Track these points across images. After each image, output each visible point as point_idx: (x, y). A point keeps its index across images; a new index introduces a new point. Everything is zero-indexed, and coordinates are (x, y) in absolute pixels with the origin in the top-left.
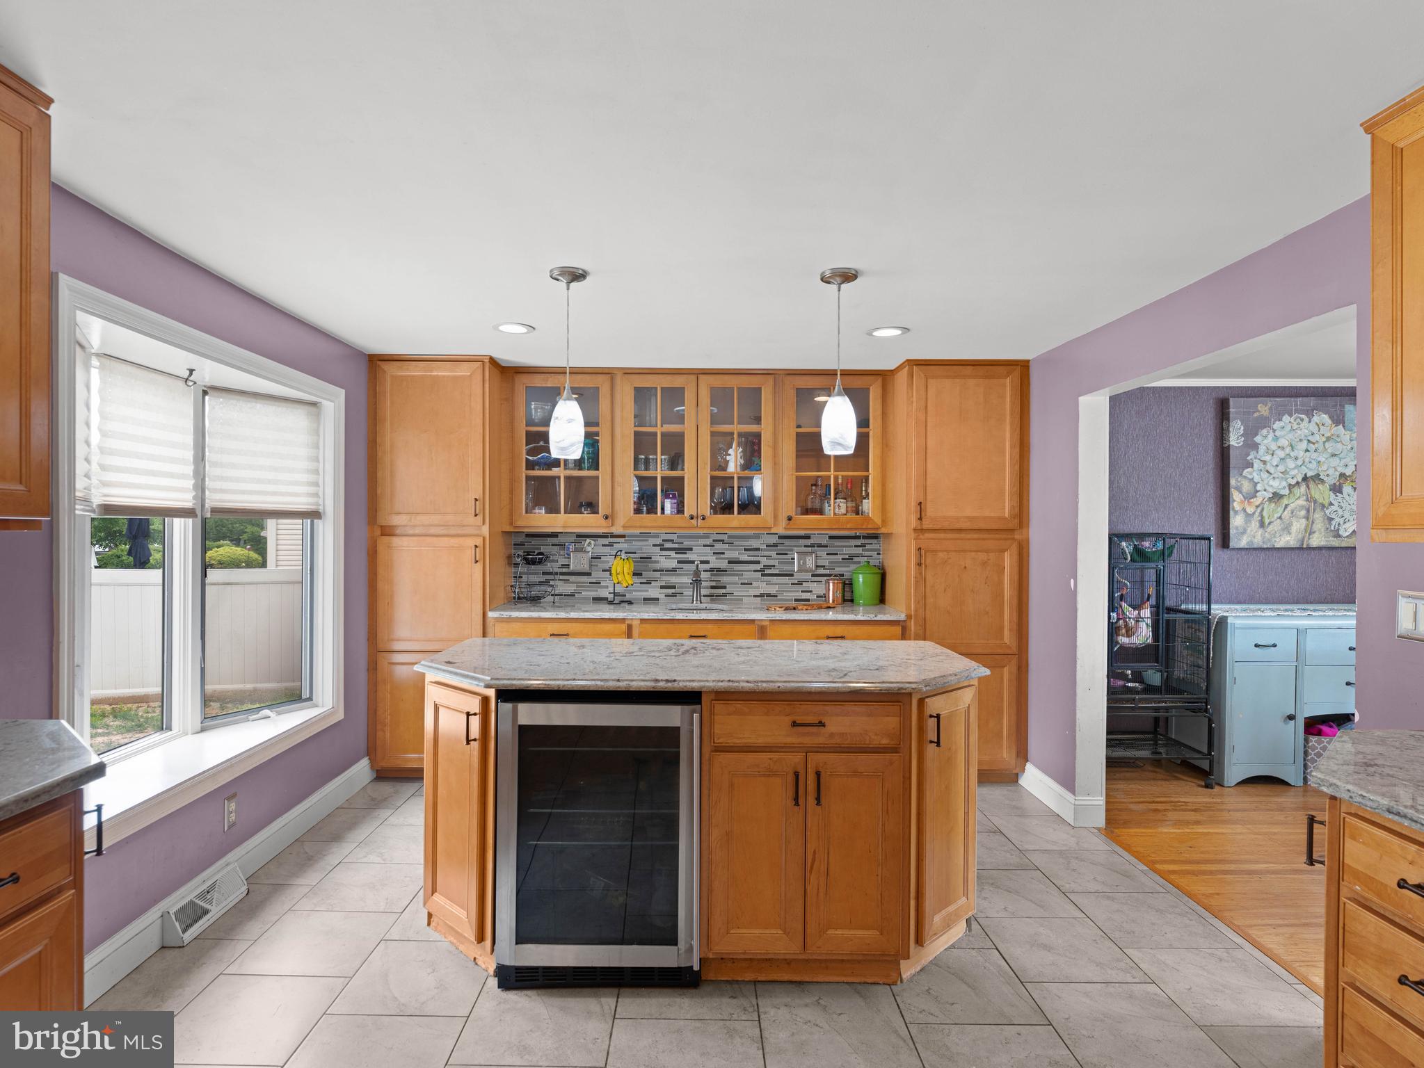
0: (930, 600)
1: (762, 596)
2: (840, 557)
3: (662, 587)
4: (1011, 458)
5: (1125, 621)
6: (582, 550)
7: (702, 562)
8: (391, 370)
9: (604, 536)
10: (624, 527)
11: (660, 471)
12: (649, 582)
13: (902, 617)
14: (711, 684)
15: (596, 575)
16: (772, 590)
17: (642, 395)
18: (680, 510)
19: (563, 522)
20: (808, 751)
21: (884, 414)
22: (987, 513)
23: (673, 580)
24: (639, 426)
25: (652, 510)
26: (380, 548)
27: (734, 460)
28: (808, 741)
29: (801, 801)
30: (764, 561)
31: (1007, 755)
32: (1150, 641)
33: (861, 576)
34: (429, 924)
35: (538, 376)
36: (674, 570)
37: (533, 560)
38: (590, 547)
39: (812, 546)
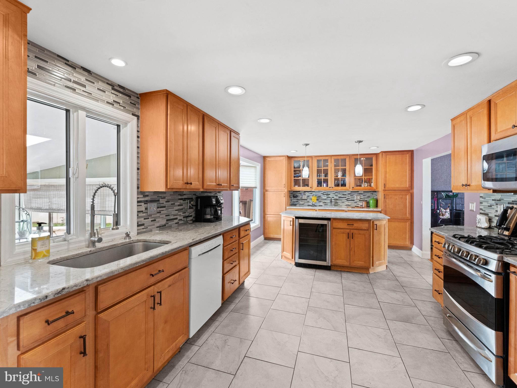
0: (387, 206)
1: (347, 205)
2: (366, 196)
3: (323, 203)
4: (409, 173)
5: (442, 212)
6: (305, 195)
7: (332, 197)
8: (268, 159)
9: (310, 192)
10: (315, 190)
11: (323, 177)
12: (320, 202)
13: (380, 210)
14: (333, 217)
15: (308, 200)
16: (349, 204)
17: (318, 161)
18: (327, 186)
19: (301, 189)
20: (351, 229)
21: (377, 163)
22: (402, 186)
23: (326, 201)
24: (318, 168)
25: (321, 186)
26: (266, 194)
27: (340, 175)
28: (351, 228)
29: (349, 238)
30: (347, 197)
31: (408, 243)
32: (449, 217)
33: (371, 201)
34: (282, 259)
35: (296, 158)
36: (326, 199)
37: (295, 197)
38: (307, 194)
39: (359, 194)
